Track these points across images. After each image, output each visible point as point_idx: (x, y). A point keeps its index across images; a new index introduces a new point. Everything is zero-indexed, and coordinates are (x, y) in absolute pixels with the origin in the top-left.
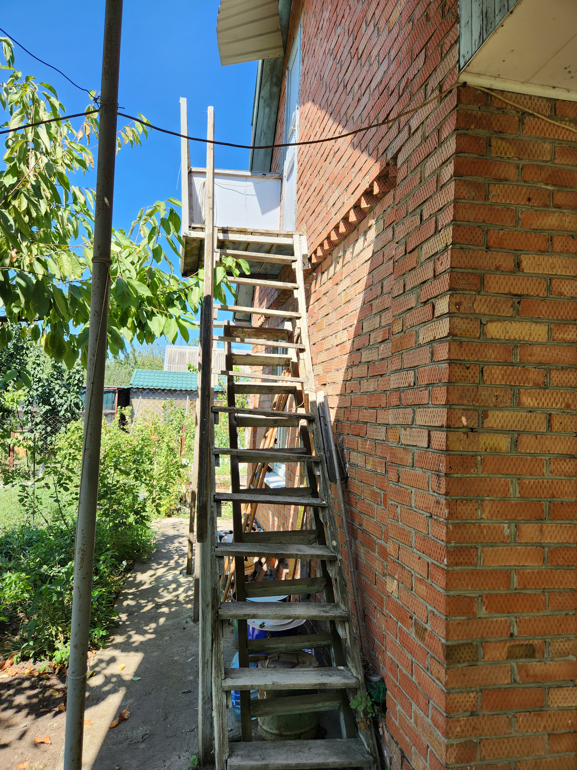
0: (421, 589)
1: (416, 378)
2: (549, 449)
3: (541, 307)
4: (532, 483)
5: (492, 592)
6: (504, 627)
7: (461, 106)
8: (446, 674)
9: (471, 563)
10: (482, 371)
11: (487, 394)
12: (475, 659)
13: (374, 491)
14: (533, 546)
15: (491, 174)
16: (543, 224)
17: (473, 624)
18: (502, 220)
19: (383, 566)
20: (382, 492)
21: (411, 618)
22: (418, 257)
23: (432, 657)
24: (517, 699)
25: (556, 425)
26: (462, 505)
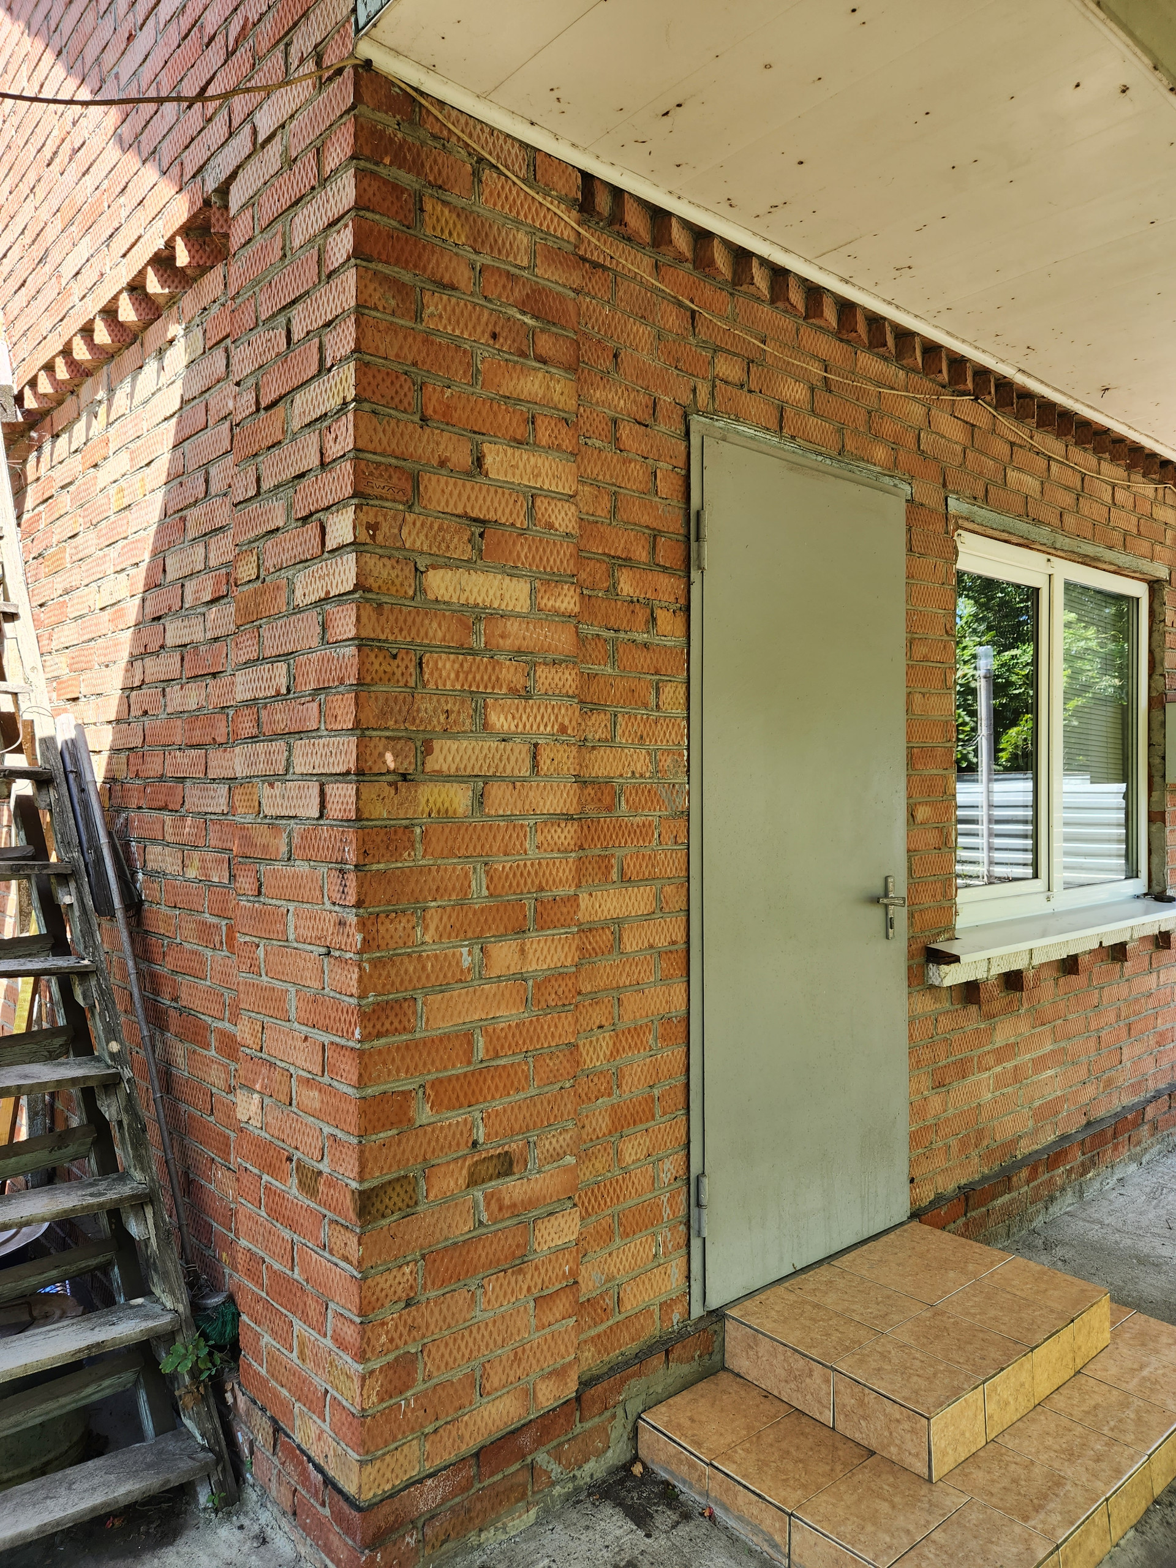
0: (311, 1098)
1: (292, 677)
2: (534, 806)
3: (519, 547)
4: (507, 868)
5: (441, 1075)
6: (462, 1134)
7: (361, 109)
8: (360, 1244)
9: (405, 1028)
10: (420, 664)
11: (430, 708)
12: (412, 1203)
13: (204, 923)
14: (509, 980)
15: (425, 269)
16: (519, 387)
17: (408, 1140)
18: (448, 367)
19: (229, 1073)
20: (224, 923)
21: (289, 1159)
22: (286, 421)
23: (331, 1221)
24: (484, 1255)
25: (545, 764)
26: (387, 921)
